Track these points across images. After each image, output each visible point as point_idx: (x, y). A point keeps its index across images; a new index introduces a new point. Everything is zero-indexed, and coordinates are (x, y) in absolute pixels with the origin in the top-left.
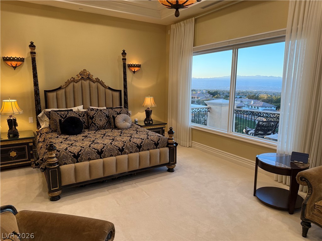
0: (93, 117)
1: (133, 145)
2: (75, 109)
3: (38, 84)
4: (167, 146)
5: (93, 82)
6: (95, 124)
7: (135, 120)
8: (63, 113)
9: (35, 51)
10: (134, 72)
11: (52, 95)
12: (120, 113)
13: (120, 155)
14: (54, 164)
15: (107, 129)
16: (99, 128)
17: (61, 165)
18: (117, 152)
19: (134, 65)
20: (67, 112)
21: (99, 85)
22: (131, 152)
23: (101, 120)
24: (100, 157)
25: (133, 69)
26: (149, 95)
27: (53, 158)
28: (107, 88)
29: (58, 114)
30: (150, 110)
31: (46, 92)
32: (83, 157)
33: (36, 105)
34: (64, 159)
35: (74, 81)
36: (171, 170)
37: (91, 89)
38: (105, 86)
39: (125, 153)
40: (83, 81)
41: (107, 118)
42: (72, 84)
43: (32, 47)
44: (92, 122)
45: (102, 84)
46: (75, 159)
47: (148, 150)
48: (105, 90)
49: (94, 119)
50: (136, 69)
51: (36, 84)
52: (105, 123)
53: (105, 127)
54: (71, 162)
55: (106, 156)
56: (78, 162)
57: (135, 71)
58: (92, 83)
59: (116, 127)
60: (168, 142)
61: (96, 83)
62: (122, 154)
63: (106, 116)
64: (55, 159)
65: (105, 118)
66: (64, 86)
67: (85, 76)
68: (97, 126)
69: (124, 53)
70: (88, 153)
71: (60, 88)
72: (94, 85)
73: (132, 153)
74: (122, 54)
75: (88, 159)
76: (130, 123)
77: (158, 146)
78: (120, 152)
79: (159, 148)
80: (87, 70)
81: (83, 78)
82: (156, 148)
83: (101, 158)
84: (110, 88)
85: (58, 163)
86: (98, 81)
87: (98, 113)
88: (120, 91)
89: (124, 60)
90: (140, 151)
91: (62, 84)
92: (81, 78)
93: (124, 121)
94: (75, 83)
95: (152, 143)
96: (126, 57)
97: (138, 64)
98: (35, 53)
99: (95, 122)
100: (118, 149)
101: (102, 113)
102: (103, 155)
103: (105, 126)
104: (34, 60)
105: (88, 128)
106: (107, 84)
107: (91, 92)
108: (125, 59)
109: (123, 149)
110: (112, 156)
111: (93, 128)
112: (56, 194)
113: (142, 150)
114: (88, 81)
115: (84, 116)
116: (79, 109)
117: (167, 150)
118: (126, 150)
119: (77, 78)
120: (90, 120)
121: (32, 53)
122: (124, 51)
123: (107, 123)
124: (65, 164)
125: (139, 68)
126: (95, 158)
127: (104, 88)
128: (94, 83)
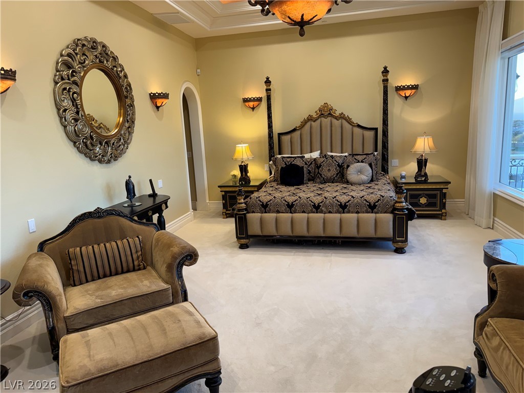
0: (320, 166)
1: (334, 202)
2: (307, 156)
3: (272, 126)
4: (392, 212)
5: (336, 118)
6: (321, 175)
7: (401, 175)
8: (288, 160)
9: (271, 87)
10: (406, 98)
11: (286, 139)
12: (362, 162)
13: (314, 213)
14: (242, 210)
15: (337, 182)
16: (325, 181)
17: (248, 213)
18: (310, 208)
19: (404, 86)
20: (293, 159)
21: (344, 121)
22: (330, 212)
23: (329, 170)
24: (291, 211)
25: (403, 93)
26: (425, 134)
27: (242, 203)
28: (355, 126)
29: (283, 161)
30: (424, 158)
31: (280, 135)
32: (271, 207)
33: (269, 151)
34: (253, 207)
35: (312, 120)
36: (400, 251)
37: (333, 128)
38: (353, 123)
39: (321, 212)
40: (323, 119)
41: (338, 168)
42: (308, 124)
43: (268, 83)
44: (318, 173)
45: (349, 121)
46: (263, 209)
47: (358, 212)
48: (352, 129)
49: (321, 169)
50: (408, 93)
51: (270, 126)
52: (334, 174)
53: (334, 180)
54: (259, 211)
55: (297, 212)
56: (266, 212)
57: (407, 95)
58: (334, 121)
59: (347, 182)
60: (394, 205)
61: (340, 120)
62: (317, 213)
63: (338, 165)
64: (243, 205)
65: (336, 169)
66: (299, 127)
67: (326, 112)
68: (324, 178)
69: (386, 71)
70: (277, 204)
71: (294, 130)
72: (337, 123)
73: (332, 213)
74: (383, 72)
75: (277, 211)
76: (367, 176)
77: (375, 210)
78: (314, 210)
79: (376, 213)
80: (329, 104)
81: (322, 114)
82: (372, 213)
83: (291, 213)
84: (359, 126)
85: (246, 209)
86: (342, 117)
87: (327, 161)
88: (376, 130)
89: (385, 81)
90: (344, 213)
91: (298, 124)
92: (320, 115)
93: (359, 173)
94: (312, 122)
95: (365, 204)
96: (389, 77)
97: (411, 85)
98: (270, 90)
99: (321, 172)
100: (313, 205)
101: (333, 161)
102: (293, 209)
103: (334, 178)
104: (269, 98)
105: (312, 179)
106: (355, 120)
107: (333, 132)
108: (387, 80)
109: (319, 206)
110: (304, 212)
111: (318, 180)
112: (243, 241)
113: (349, 212)
114: (329, 118)
115: (311, 163)
116: (312, 156)
117: (389, 217)
118: (323, 209)
119: (315, 116)
120: (317, 170)
121: (267, 90)
122: (385, 68)
123: (337, 174)
124: (253, 212)
125: (414, 91)
126: (284, 211)
127: (351, 126)
128: (338, 120)
